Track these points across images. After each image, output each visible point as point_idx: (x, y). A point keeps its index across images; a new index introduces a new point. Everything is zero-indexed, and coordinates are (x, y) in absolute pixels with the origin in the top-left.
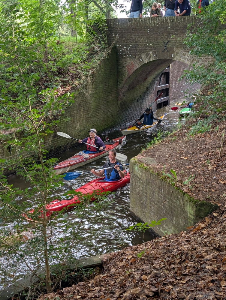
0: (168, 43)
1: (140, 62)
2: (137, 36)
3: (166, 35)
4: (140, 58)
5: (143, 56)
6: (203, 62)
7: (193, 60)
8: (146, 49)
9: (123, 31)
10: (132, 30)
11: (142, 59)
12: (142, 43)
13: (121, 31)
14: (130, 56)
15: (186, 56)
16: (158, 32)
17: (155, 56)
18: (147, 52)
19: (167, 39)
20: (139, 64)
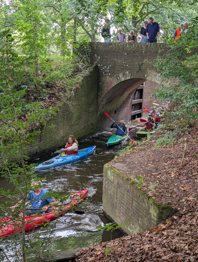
0: (142, 65)
1: (118, 80)
2: (116, 57)
3: (140, 58)
4: (118, 77)
5: (121, 75)
6: (171, 82)
7: (163, 80)
8: (123, 69)
9: (104, 53)
10: (112, 53)
11: (119, 77)
12: (120, 64)
13: (102, 53)
14: (109, 74)
15: (157, 77)
16: (133, 55)
17: (130, 76)
18: (124, 72)
19: (142, 62)
20: (116, 82)
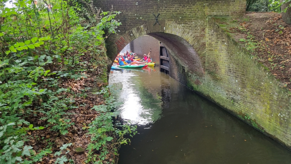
0: (158, 16)
1: (131, 37)
2: (125, 9)
3: (156, 8)
4: (131, 33)
5: (134, 31)
6: (193, 33)
7: (184, 31)
8: (136, 23)
9: (107, 4)
10: (119, 4)
11: (132, 33)
12: (131, 17)
13: (105, 4)
14: (119, 31)
15: (177, 28)
16: (147, 5)
17: (146, 30)
18: (137, 27)
19: (157, 12)
20: (129, 40)
